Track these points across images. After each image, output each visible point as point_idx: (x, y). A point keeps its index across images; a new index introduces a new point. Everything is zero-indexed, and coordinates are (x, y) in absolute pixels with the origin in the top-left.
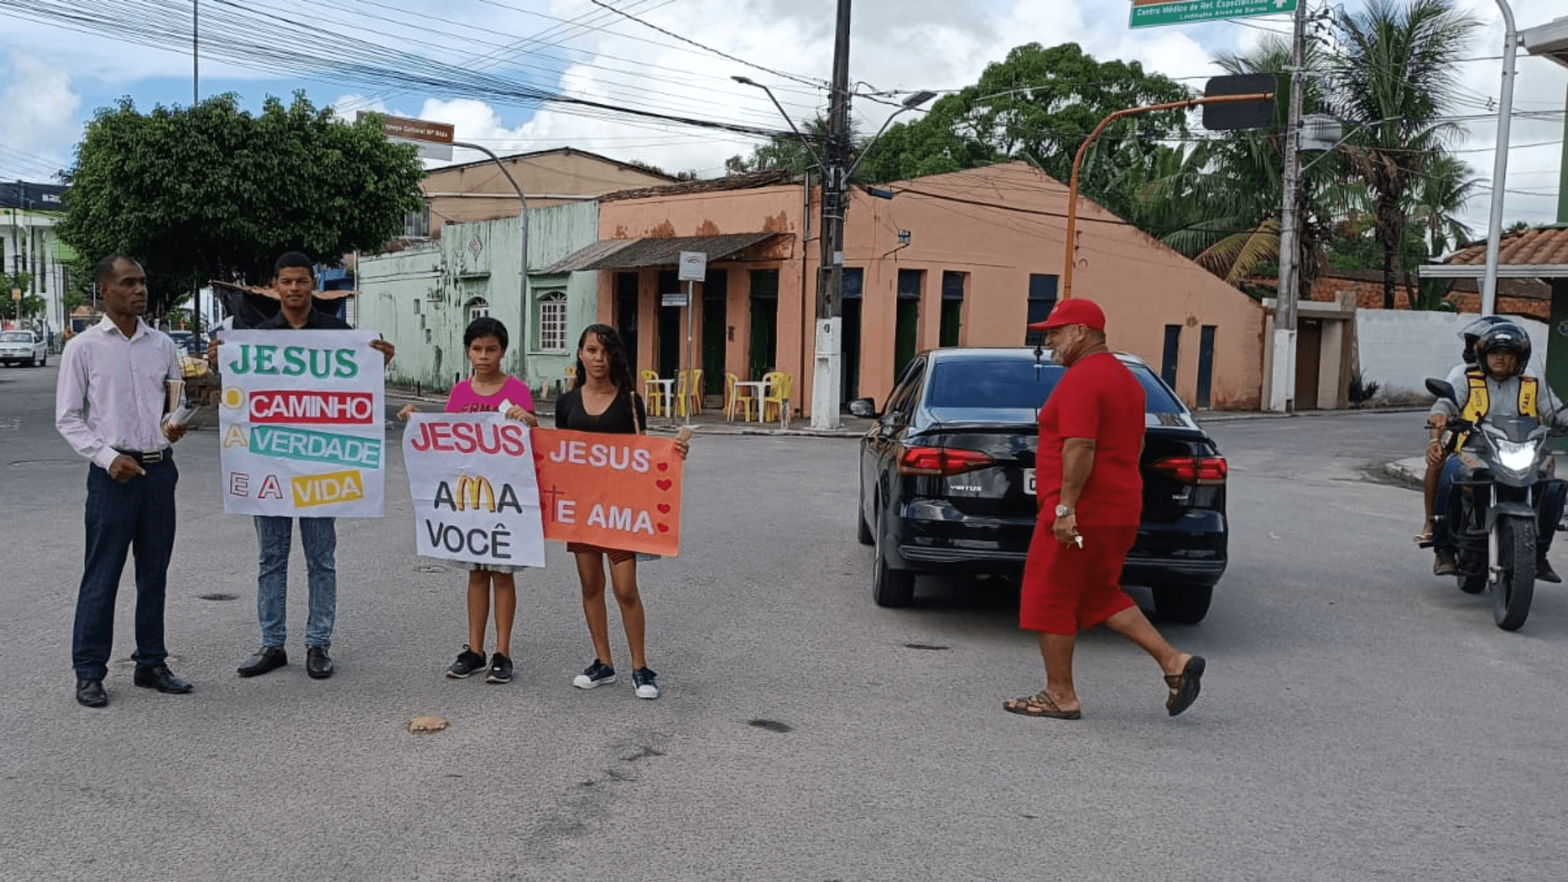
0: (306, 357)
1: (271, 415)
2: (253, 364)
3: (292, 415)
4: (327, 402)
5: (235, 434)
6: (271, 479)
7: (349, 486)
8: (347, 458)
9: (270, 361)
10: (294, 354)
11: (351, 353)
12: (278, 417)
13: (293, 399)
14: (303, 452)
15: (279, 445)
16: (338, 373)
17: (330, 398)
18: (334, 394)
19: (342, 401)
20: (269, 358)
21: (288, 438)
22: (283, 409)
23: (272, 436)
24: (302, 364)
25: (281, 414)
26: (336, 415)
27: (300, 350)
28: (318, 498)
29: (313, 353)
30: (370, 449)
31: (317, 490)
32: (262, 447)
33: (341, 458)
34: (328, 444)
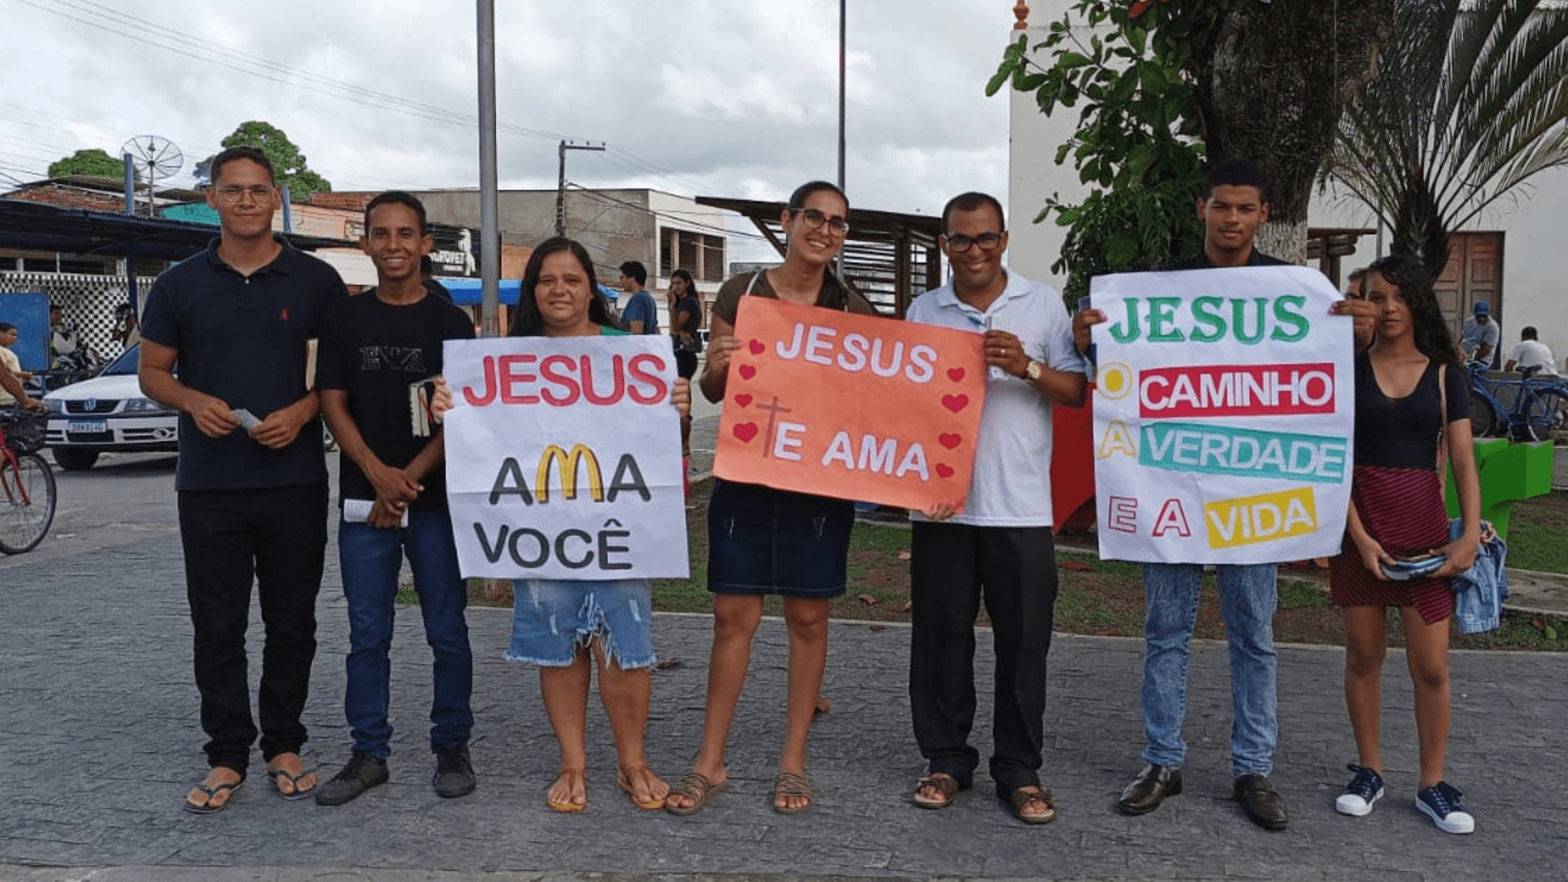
0: (1226, 311)
1: (1172, 405)
2: (1145, 327)
3: (1205, 405)
4: (1260, 383)
5: (1118, 438)
6: (1173, 506)
7: (1296, 514)
8: (1293, 469)
9: (1172, 322)
10: (1208, 308)
11: (1298, 301)
12: (1184, 408)
13: (1206, 379)
14: (1223, 463)
15: (1185, 453)
16: (1278, 334)
17: (1266, 375)
18: (1270, 368)
19: (1285, 379)
20: (1169, 317)
21: (1199, 441)
22: (1191, 396)
23: (1174, 437)
24: (1219, 322)
25: (1188, 403)
26: (1275, 402)
27: (1216, 301)
28: (1247, 533)
29: (1238, 304)
30: (1330, 453)
31: (1247, 521)
32: (1157, 456)
33: (1283, 468)
34: (1262, 449)
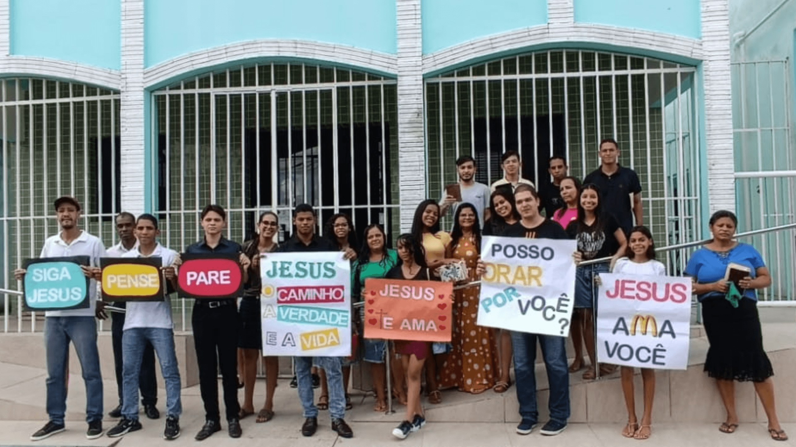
0: (307, 267)
1: (289, 299)
2: (279, 272)
3: (300, 299)
4: (319, 292)
5: (270, 311)
6: (289, 336)
7: (332, 338)
8: (330, 322)
10: (301, 266)
11: (332, 264)
12: (292, 301)
13: (300, 291)
14: (306, 319)
16: (325, 275)
17: (321, 290)
18: (323, 287)
19: (327, 290)
20: (288, 269)
21: (298, 311)
22: (295, 296)
23: (289, 310)
24: (305, 271)
25: (294, 299)
27: (304, 264)
28: (314, 345)
29: (312, 265)
30: (343, 316)
31: (314, 340)
32: (284, 317)
33: (327, 321)
34: (320, 315)
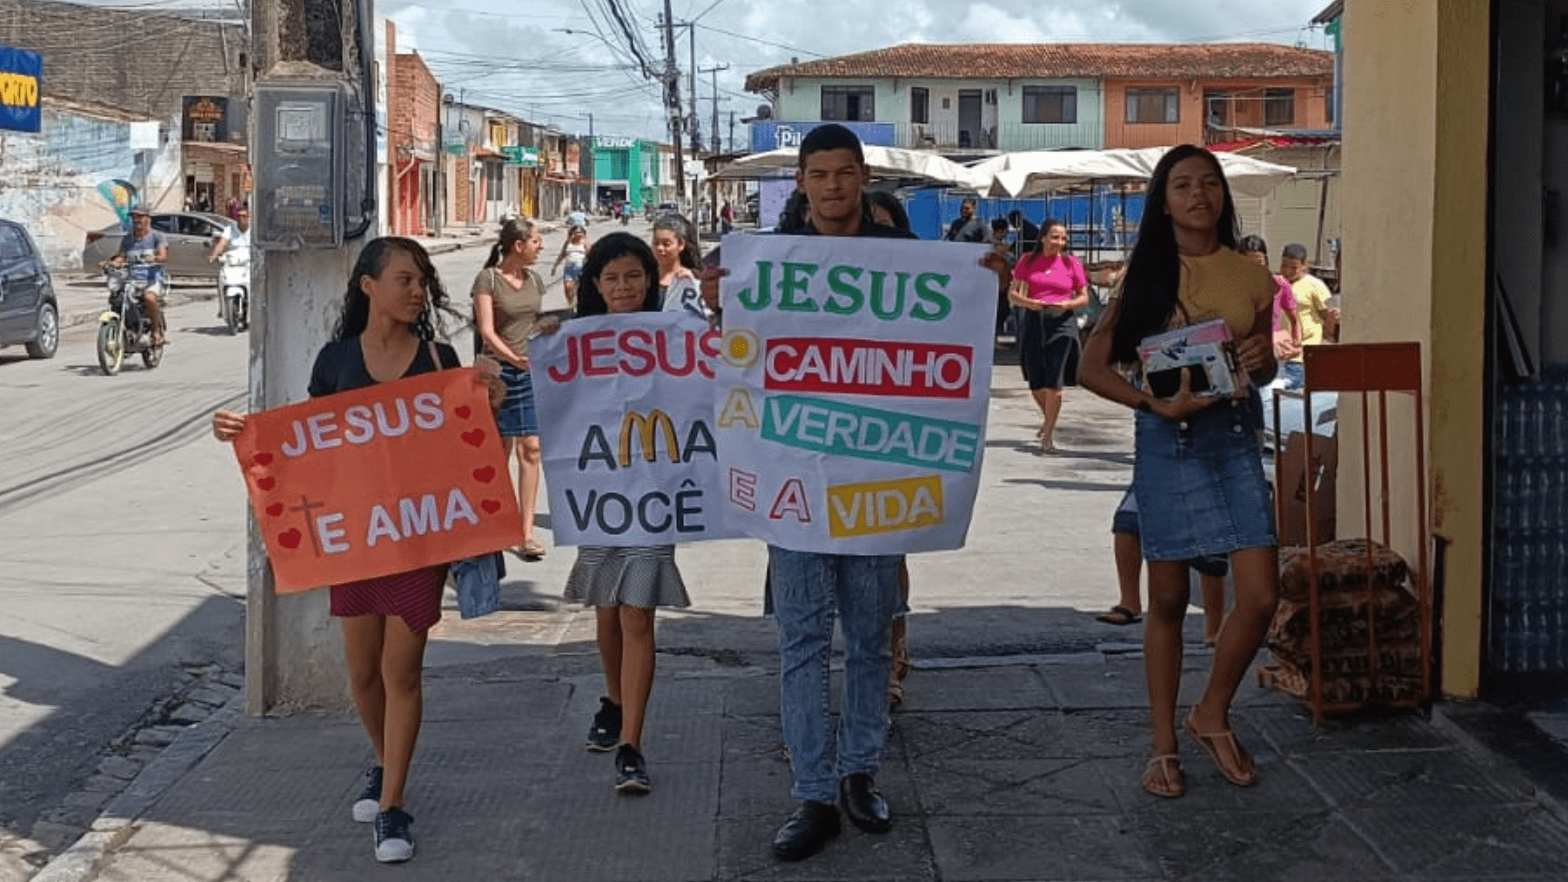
0: (865, 284)
1: (800, 378)
2: (776, 295)
3: (834, 380)
4: (893, 360)
5: (739, 407)
6: (794, 488)
7: (923, 503)
8: (921, 456)
9: (805, 290)
10: (845, 278)
11: (943, 280)
12: (812, 382)
13: (837, 353)
14: (850, 445)
15: (810, 431)
16: (917, 312)
17: (900, 353)
18: (906, 346)
19: (920, 358)
20: (803, 285)
21: (825, 419)
22: (820, 369)
23: (800, 411)
24: (856, 295)
25: (816, 376)
26: (908, 383)
27: (856, 273)
28: (870, 520)
29: (878, 278)
30: (961, 440)
31: (869, 508)
32: (781, 430)
33: (911, 454)
34: (892, 431)
